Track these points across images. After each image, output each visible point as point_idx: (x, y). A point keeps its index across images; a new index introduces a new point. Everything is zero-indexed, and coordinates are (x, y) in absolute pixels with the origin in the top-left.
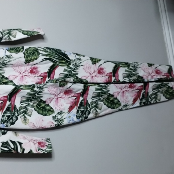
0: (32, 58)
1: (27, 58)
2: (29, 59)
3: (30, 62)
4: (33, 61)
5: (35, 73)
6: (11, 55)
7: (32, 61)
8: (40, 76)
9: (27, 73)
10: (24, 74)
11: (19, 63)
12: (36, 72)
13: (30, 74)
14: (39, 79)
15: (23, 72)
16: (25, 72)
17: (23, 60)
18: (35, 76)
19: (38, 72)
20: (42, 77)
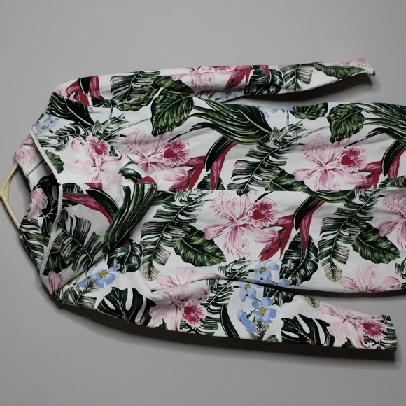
0: (346, 128)
1: (336, 129)
2: (340, 131)
3: (343, 138)
4: (350, 135)
5: (354, 164)
6: (300, 123)
7: (347, 137)
8: (365, 170)
9: (335, 163)
10: (329, 167)
11: (319, 141)
12: (355, 161)
13: (342, 166)
14: (362, 177)
15: (326, 160)
16: (330, 162)
17: (328, 133)
18: (353, 170)
19: (360, 161)
20: (370, 174)
